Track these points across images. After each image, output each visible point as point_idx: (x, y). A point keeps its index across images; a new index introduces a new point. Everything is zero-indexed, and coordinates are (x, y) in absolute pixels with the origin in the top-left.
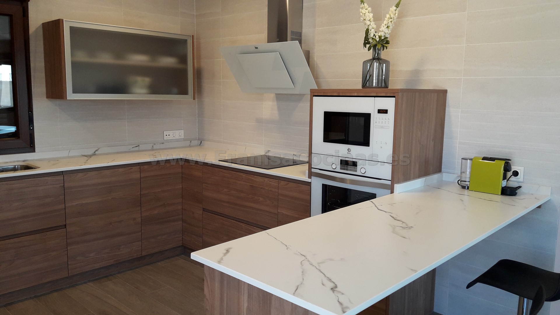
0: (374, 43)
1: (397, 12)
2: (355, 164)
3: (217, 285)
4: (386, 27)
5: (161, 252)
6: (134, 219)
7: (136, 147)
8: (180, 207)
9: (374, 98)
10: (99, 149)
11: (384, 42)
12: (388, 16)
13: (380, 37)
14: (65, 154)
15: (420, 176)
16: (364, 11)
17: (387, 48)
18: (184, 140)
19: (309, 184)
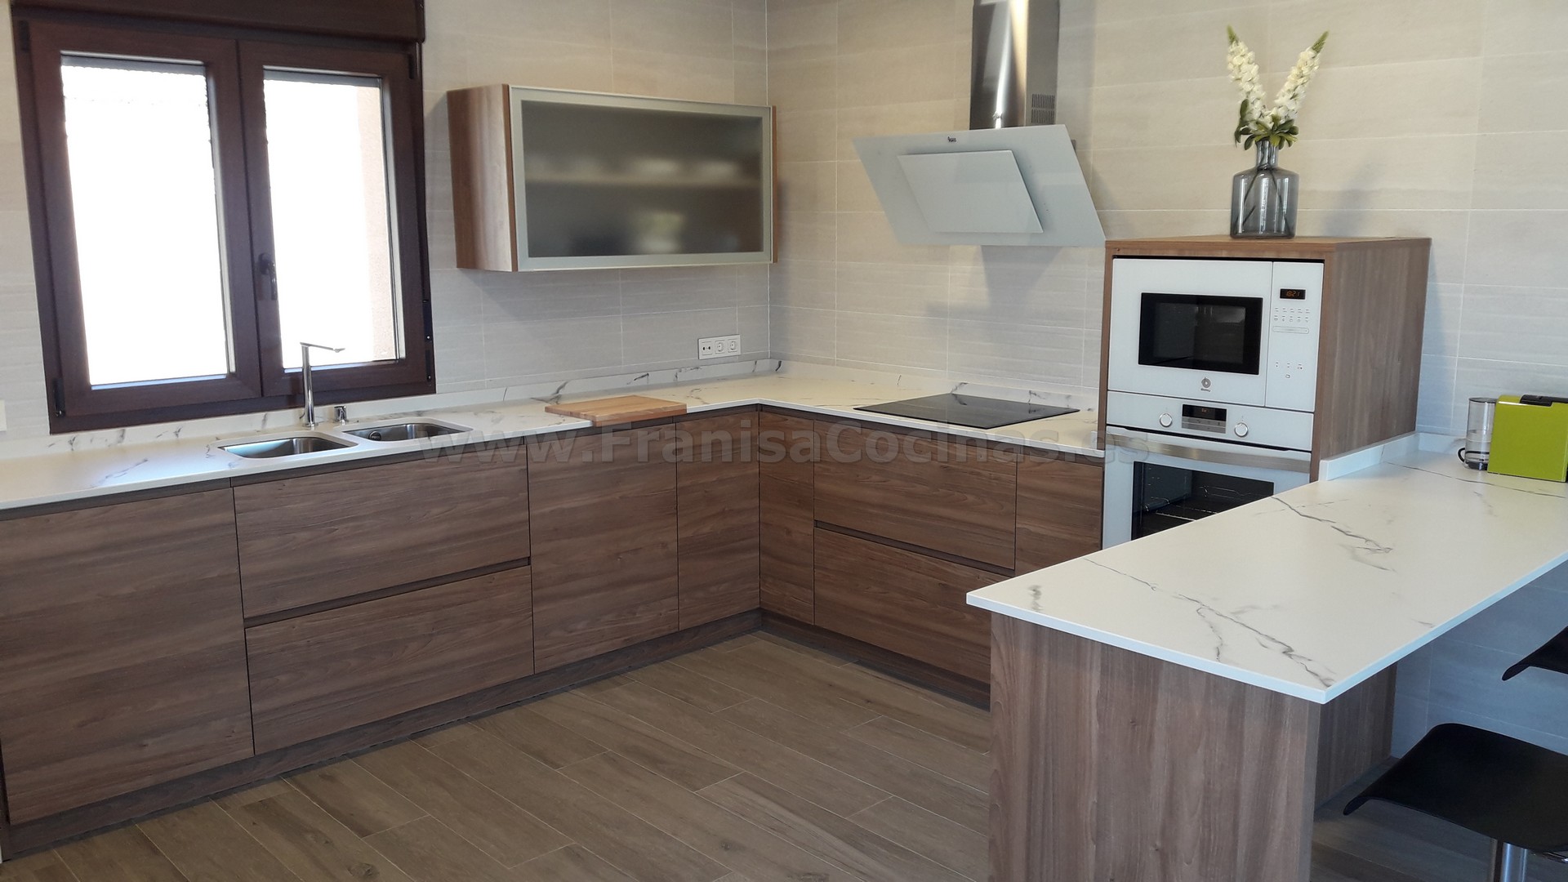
0: (1262, 132)
1: (1316, 60)
2: (1220, 415)
3: (1024, 656)
4: (1291, 96)
5: (717, 623)
6: (664, 545)
7: (641, 379)
8: (755, 519)
9: (1271, 263)
10: (565, 384)
11: (1285, 131)
12: (1295, 71)
13: (1275, 119)
14: (494, 396)
15: (1371, 441)
16: (1237, 60)
17: (1290, 144)
18: (741, 359)
19: (1100, 463)
